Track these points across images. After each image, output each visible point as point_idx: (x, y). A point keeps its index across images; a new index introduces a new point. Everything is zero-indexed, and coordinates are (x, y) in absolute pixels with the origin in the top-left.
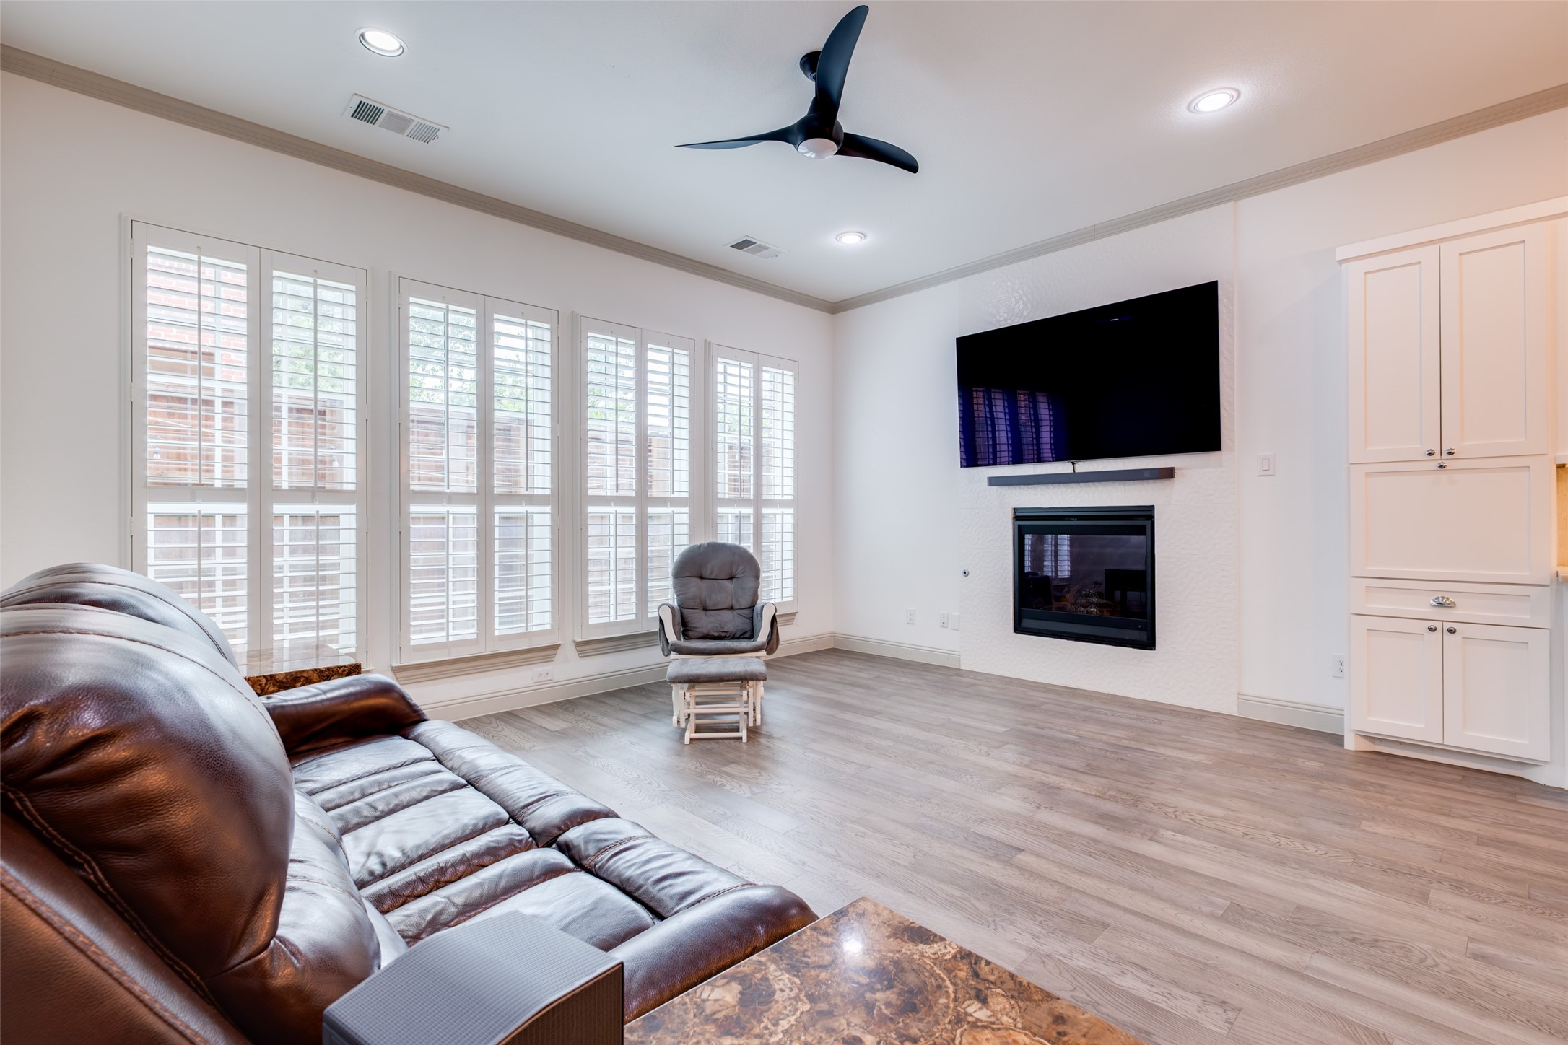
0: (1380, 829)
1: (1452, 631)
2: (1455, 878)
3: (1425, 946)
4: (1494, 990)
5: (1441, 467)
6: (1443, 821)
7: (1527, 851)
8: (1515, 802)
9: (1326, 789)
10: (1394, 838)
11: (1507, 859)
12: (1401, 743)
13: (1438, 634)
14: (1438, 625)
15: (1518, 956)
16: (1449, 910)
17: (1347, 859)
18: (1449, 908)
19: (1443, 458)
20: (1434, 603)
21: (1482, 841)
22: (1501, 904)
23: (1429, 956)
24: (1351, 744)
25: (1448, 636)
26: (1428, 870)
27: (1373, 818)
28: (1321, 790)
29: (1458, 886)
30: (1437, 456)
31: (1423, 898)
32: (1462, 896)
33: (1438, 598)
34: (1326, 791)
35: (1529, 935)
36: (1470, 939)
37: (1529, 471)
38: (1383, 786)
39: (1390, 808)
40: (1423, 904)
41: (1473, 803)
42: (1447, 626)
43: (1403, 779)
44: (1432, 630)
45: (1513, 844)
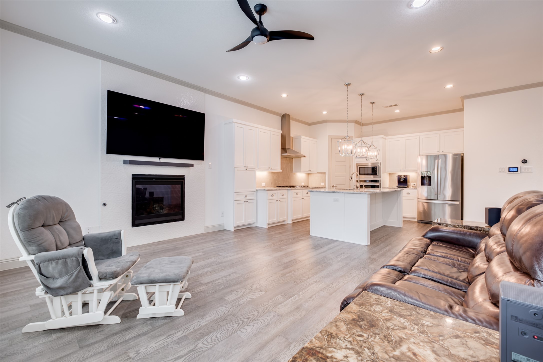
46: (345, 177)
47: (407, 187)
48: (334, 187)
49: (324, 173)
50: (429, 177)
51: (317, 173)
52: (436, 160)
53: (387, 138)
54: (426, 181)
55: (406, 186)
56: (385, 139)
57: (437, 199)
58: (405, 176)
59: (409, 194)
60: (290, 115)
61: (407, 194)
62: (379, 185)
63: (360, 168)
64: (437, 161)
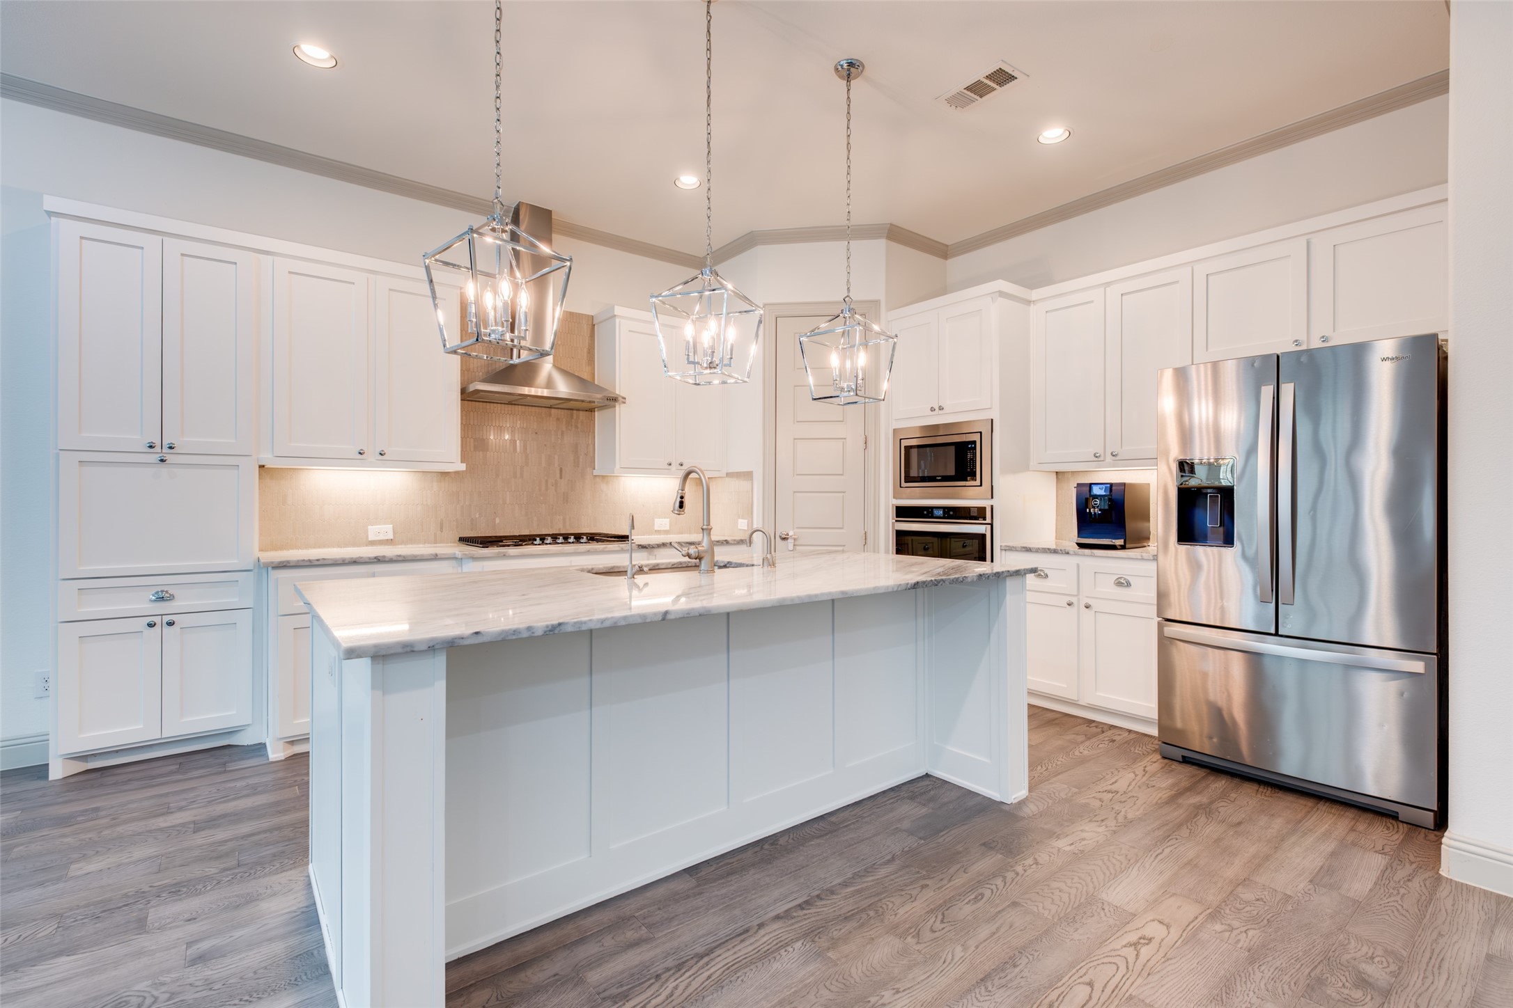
0: (92, 867)
1: (170, 624)
2: (175, 882)
3: (142, 986)
4: (211, 989)
5: (162, 461)
6: (162, 822)
7: (236, 818)
8: (225, 772)
9: (22, 844)
10: (109, 868)
11: (220, 835)
12: (117, 751)
13: (157, 629)
14: (157, 620)
15: (230, 935)
16: (169, 923)
17: (50, 927)
18: (168, 921)
19: (164, 451)
20: (154, 598)
21: (198, 827)
22: (215, 887)
23: (146, 995)
24: (57, 772)
25: (167, 629)
26: (146, 889)
27: (85, 855)
28: (15, 850)
29: (176, 891)
30: (158, 449)
31: (141, 926)
32: (180, 900)
33: (157, 593)
34: (21, 848)
35: (238, 906)
36: (189, 944)
37: (238, 469)
38: (97, 809)
39: (106, 832)
40: (140, 934)
41: (188, 789)
42: (166, 619)
43: (120, 792)
44: (151, 625)
45: (224, 816)
46: (842, 494)
47: (1123, 547)
48: (789, 540)
49: (748, 475)
50: (1227, 494)
51: (728, 475)
52: (1263, 388)
53: (1035, 294)
54: (1209, 517)
55: (1119, 542)
56: (1028, 302)
57: (1273, 631)
58: (1111, 486)
59: (1128, 584)
60: (550, 212)
61: (1119, 583)
62: (983, 532)
63: (908, 448)
64: (1268, 392)
